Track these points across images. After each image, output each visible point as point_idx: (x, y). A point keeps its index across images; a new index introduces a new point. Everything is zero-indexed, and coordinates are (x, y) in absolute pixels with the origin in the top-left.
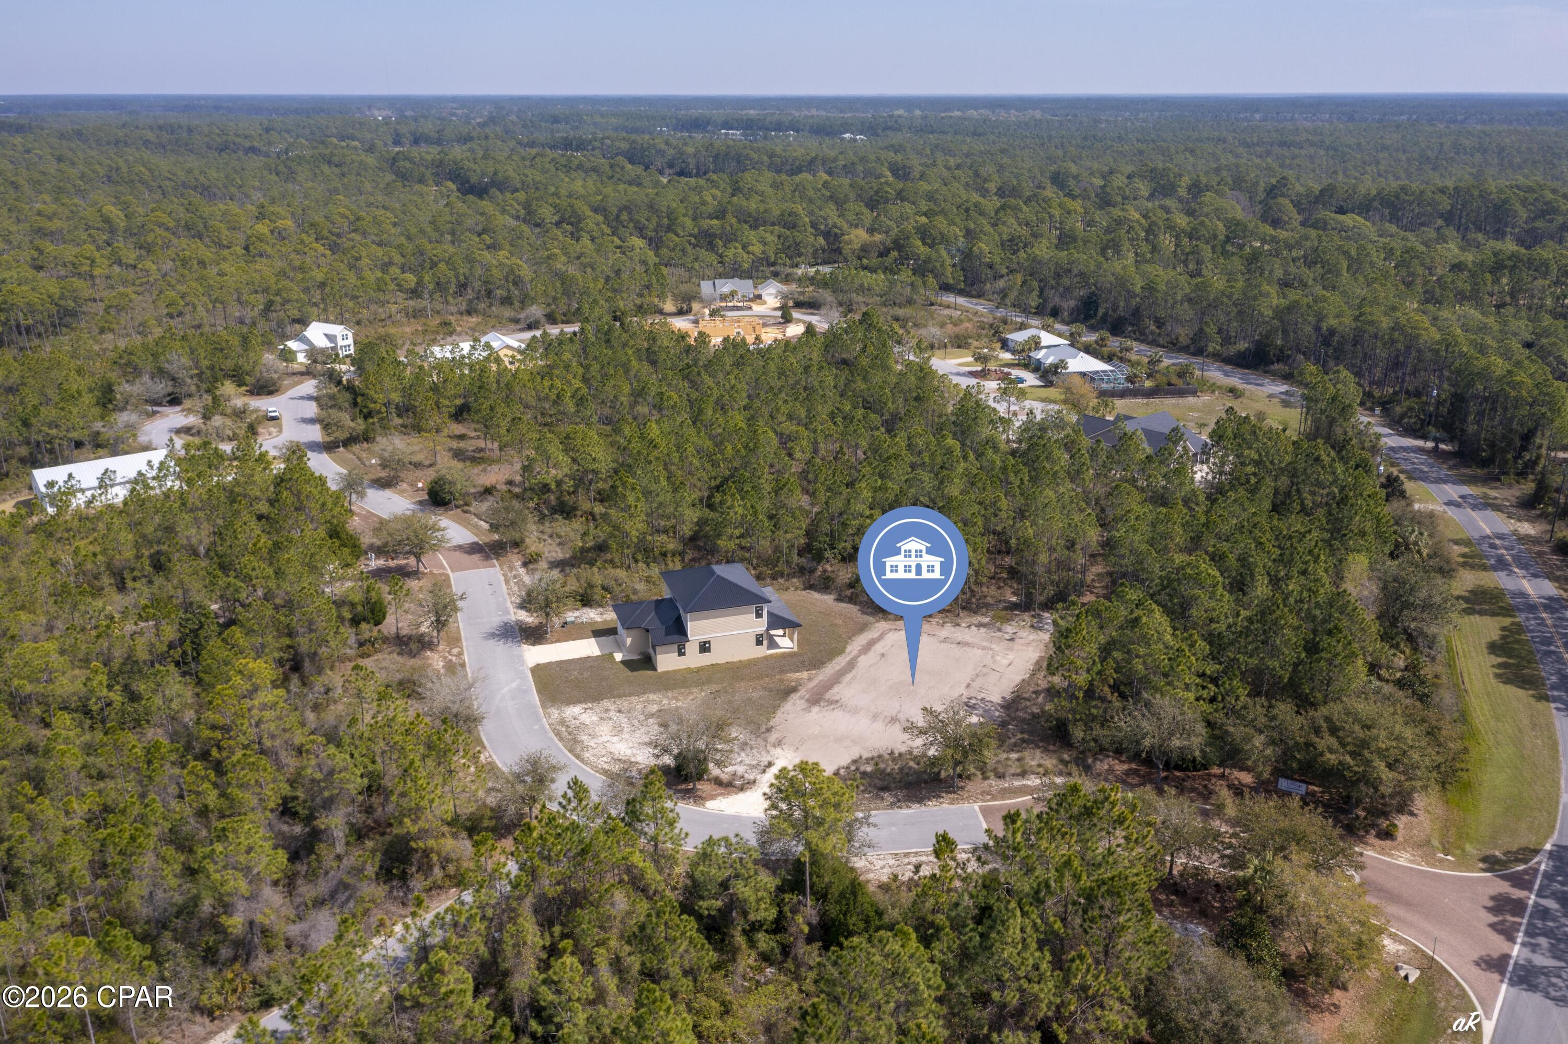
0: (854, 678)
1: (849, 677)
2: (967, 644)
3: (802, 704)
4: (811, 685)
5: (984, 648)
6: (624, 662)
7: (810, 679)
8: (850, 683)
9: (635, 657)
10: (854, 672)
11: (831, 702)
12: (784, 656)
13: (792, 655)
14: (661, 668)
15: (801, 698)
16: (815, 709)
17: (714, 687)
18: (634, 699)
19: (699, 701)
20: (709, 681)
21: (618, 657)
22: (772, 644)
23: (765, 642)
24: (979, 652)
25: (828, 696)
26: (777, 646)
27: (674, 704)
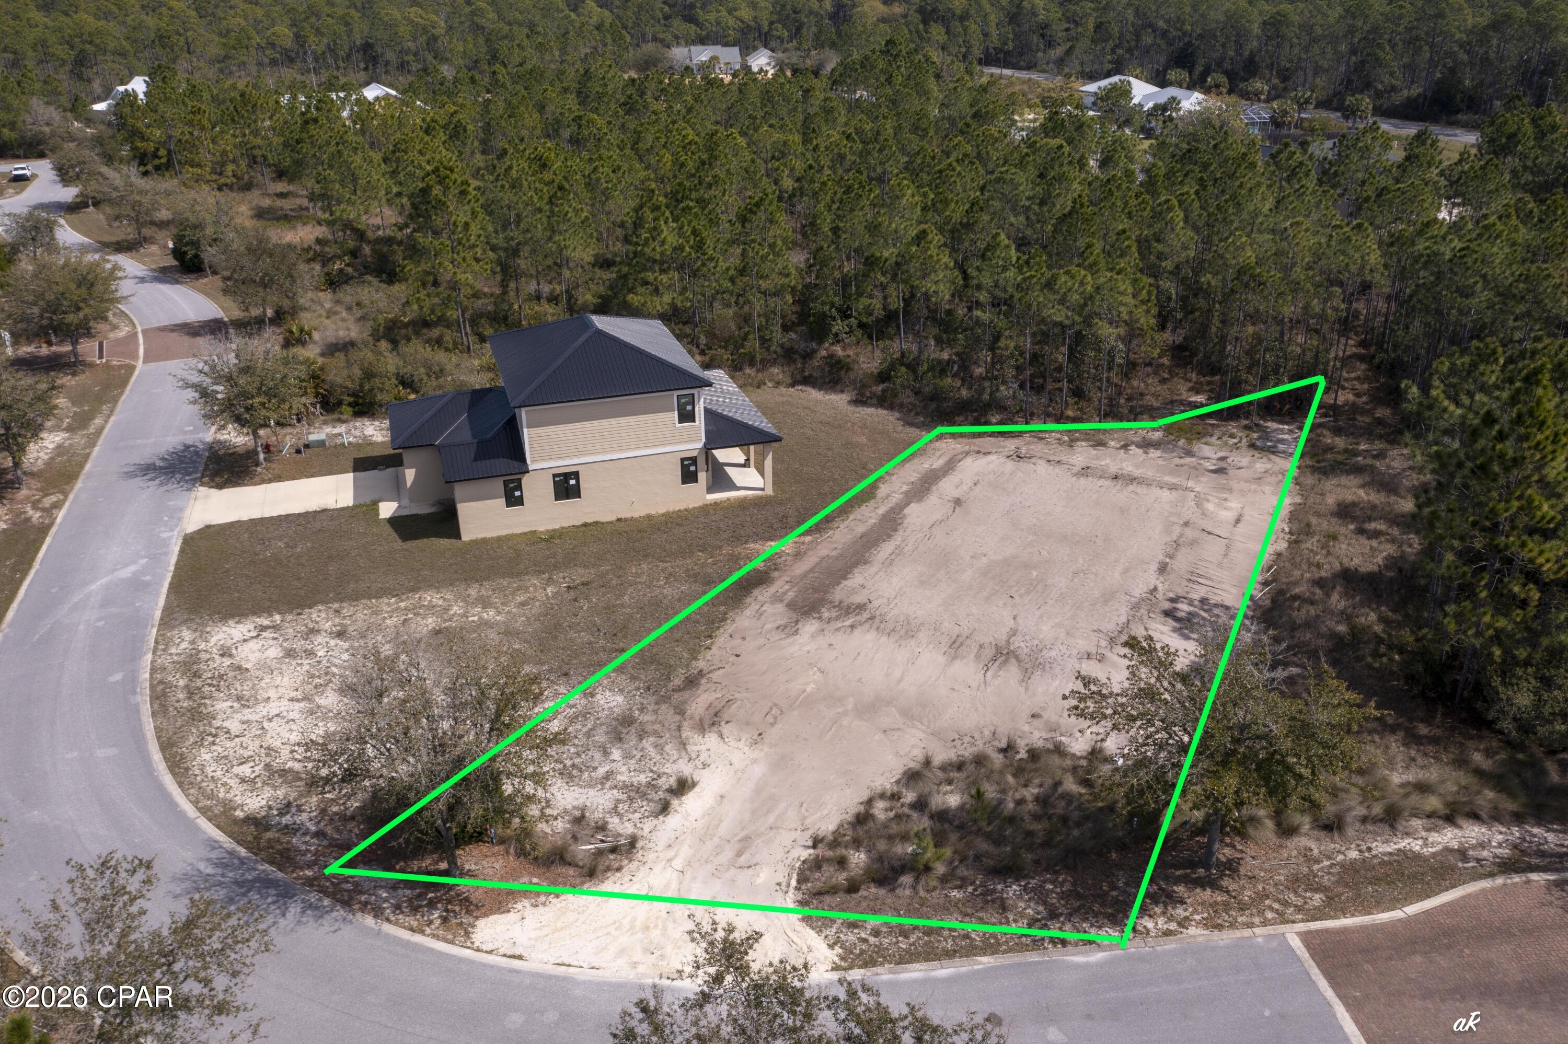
0: (898, 552)
1: (887, 549)
2: (1132, 480)
3: (776, 613)
4: (801, 568)
5: (1173, 488)
6: (394, 521)
7: (798, 555)
8: (889, 563)
9: (424, 509)
10: (897, 539)
11: (848, 610)
12: (743, 504)
13: (759, 503)
14: (467, 534)
15: (777, 599)
16: (810, 627)
17: (579, 575)
18: (387, 604)
19: (536, 608)
20: (569, 561)
21: (387, 509)
22: (720, 480)
23: (702, 476)
24: (1166, 495)
25: (838, 594)
26: (730, 485)
27: (476, 614)
